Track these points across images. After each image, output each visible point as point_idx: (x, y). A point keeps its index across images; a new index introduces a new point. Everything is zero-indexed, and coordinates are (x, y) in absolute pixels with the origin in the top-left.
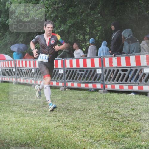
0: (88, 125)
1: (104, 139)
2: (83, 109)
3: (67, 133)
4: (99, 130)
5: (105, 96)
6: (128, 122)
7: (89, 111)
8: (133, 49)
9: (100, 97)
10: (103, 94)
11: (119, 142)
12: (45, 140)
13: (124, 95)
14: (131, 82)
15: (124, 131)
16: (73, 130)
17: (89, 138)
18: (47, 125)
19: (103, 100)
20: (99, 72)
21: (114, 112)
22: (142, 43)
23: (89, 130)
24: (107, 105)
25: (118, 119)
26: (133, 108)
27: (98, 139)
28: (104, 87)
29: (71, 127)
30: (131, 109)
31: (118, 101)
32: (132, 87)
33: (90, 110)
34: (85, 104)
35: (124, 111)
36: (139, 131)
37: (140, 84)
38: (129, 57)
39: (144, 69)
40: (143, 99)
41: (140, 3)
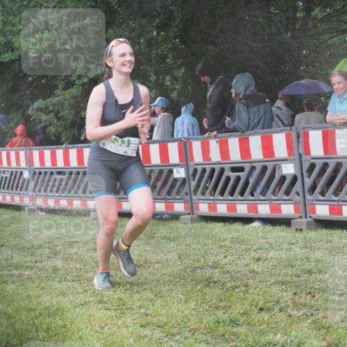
0: (152, 300)
1: (188, 329)
2: (142, 263)
3: (104, 319)
4: (179, 311)
5: (193, 231)
6: (244, 288)
7: (157, 265)
8: (256, 121)
9: (183, 233)
10: (190, 225)
11: (224, 336)
12: (51, 336)
13: (237, 226)
14: (253, 195)
15: (237, 310)
16: (119, 311)
17: (154, 329)
18: (57, 302)
19: (188, 241)
20: (179, 173)
21: (215, 266)
22: (275, 105)
23: (154, 310)
24: (198, 250)
25: (221, 284)
26: (257, 256)
27: (175, 331)
28: (191, 208)
29: (113, 306)
30: (254, 258)
31: (224, 240)
32: (256, 208)
33: (158, 262)
34: (147, 249)
35: (236, 264)
36: (269, 309)
37: (275, 200)
38: (247, 139)
39: (283, 165)
40: (281, 234)
41: (271, 13)
